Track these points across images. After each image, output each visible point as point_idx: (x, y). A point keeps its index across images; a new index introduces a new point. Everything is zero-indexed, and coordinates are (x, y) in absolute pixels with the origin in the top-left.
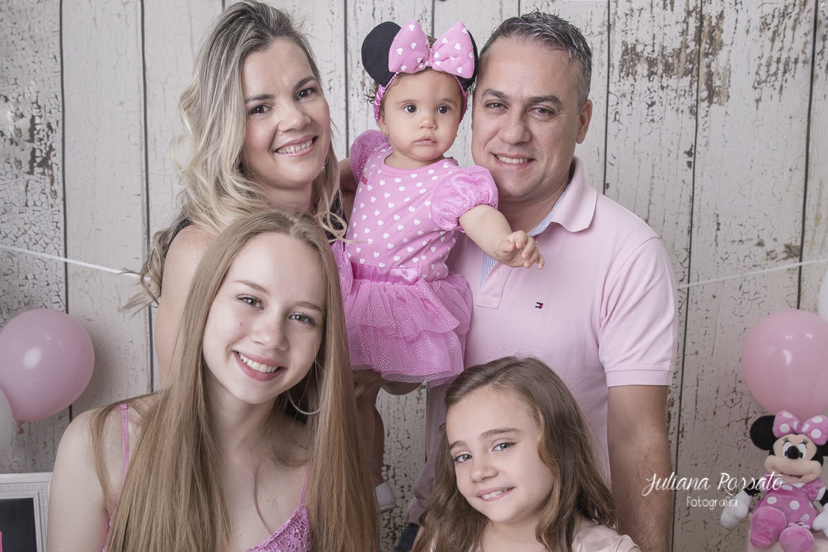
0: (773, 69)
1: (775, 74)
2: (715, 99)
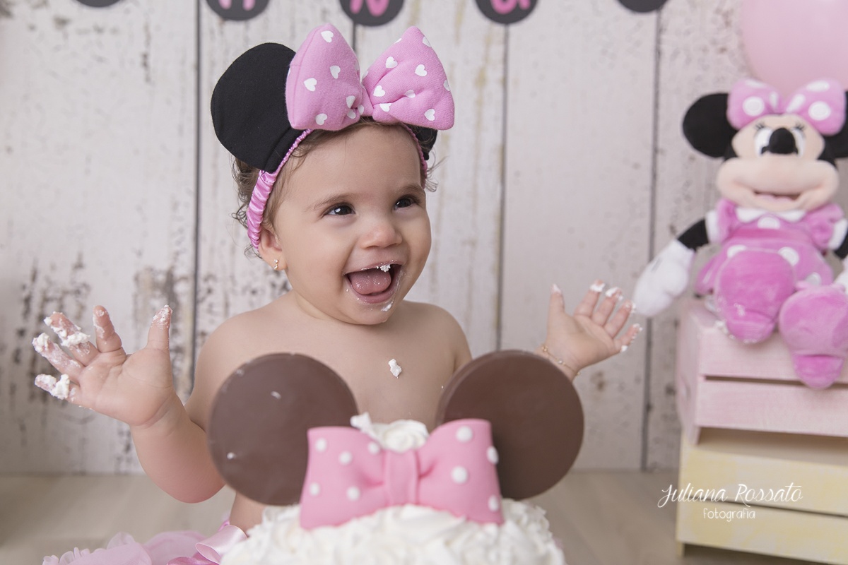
2: (161, 278)
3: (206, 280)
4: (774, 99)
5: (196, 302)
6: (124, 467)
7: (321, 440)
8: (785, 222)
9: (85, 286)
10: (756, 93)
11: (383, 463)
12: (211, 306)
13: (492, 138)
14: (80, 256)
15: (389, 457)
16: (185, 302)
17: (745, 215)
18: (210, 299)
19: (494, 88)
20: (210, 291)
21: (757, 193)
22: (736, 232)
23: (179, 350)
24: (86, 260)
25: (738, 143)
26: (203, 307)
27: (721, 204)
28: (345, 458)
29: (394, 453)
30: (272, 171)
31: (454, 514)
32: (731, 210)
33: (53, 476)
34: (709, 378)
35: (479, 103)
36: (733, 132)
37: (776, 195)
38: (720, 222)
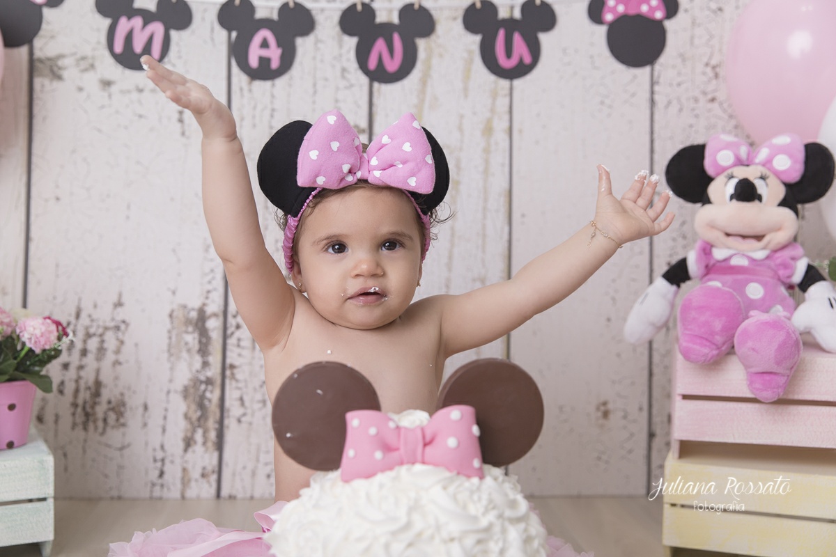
0: (93, 344)
1: (89, 335)
2: (194, 315)
3: (235, 316)
4: (743, 151)
5: (225, 337)
6: (157, 492)
7: (355, 420)
8: (752, 260)
9: (124, 322)
10: (728, 146)
11: (399, 435)
12: (239, 340)
13: (499, 183)
14: (120, 295)
15: (402, 432)
16: (216, 336)
17: (719, 254)
18: (238, 334)
19: (500, 137)
20: (238, 327)
21: (728, 235)
22: (711, 269)
23: (209, 382)
24: (124, 300)
25: (713, 190)
26: (231, 342)
27: (698, 245)
28: (373, 431)
29: (406, 429)
30: (295, 216)
31: (449, 469)
32: (707, 250)
33: (92, 501)
34: (685, 397)
35: (487, 151)
36: (710, 180)
37: (744, 237)
38: (698, 260)
